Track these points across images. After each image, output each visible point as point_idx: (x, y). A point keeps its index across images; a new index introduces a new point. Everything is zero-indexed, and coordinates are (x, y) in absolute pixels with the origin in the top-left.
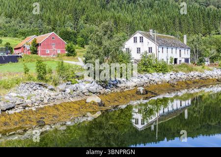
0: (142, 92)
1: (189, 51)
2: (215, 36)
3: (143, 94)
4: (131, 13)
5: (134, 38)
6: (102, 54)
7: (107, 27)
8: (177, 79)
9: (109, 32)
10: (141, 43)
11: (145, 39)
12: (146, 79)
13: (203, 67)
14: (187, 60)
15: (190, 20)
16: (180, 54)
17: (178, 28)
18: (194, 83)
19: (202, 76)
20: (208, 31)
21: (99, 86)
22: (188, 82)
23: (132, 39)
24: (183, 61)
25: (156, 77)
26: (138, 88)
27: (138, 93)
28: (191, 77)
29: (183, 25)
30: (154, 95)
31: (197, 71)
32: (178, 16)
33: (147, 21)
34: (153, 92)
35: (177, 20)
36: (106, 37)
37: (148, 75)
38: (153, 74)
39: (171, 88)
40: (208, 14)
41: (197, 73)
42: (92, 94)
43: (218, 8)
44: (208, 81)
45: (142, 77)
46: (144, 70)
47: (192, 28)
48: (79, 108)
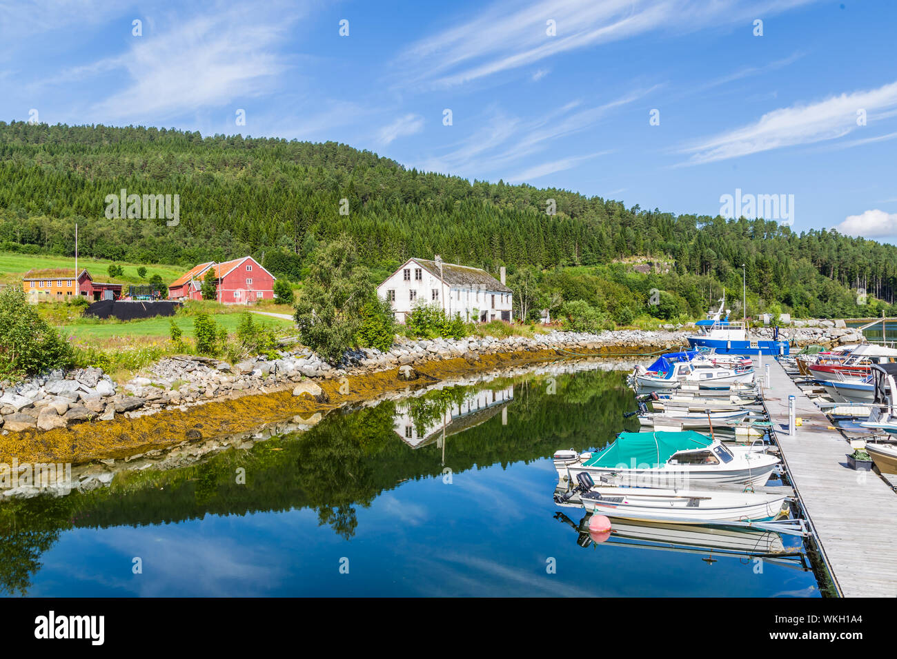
0: (408, 375)
1: (510, 297)
2: (567, 269)
3: (410, 379)
4: (409, 222)
5: (405, 271)
6: (330, 303)
7: (341, 252)
8: (481, 351)
9: (344, 262)
10: (417, 281)
11: (425, 273)
12: (420, 349)
13: (532, 329)
14: (505, 315)
15: (521, 238)
16: (493, 303)
17: (498, 253)
18: (513, 357)
19: (529, 345)
20: (553, 259)
21: (324, 363)
22: (502, 356)
23: (400, 274)
24: (498, 316)
25: (440, 346)
26: (402, 368)
27: (401, 376)
28: (509, 347)
29: (507, 248)
30: (430, 382)
31: (520, 335)
32: (498, 230)
33: (439, 238)
34: (431, 375)
35: (496, 237)
36: (339, 271)
37: (425, 342)
38: (436, 340)
39: (469, 367)
40: (555, 227)
41: (520, 339)
42: (308, 379)
43: (572, 217)
44: (539, 353)
45: (412, 347)
46: (418, 333)
47: (523, 254)
48: (277, 406)
